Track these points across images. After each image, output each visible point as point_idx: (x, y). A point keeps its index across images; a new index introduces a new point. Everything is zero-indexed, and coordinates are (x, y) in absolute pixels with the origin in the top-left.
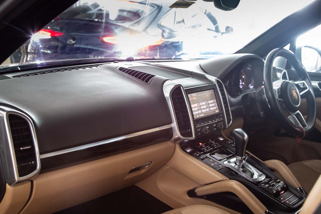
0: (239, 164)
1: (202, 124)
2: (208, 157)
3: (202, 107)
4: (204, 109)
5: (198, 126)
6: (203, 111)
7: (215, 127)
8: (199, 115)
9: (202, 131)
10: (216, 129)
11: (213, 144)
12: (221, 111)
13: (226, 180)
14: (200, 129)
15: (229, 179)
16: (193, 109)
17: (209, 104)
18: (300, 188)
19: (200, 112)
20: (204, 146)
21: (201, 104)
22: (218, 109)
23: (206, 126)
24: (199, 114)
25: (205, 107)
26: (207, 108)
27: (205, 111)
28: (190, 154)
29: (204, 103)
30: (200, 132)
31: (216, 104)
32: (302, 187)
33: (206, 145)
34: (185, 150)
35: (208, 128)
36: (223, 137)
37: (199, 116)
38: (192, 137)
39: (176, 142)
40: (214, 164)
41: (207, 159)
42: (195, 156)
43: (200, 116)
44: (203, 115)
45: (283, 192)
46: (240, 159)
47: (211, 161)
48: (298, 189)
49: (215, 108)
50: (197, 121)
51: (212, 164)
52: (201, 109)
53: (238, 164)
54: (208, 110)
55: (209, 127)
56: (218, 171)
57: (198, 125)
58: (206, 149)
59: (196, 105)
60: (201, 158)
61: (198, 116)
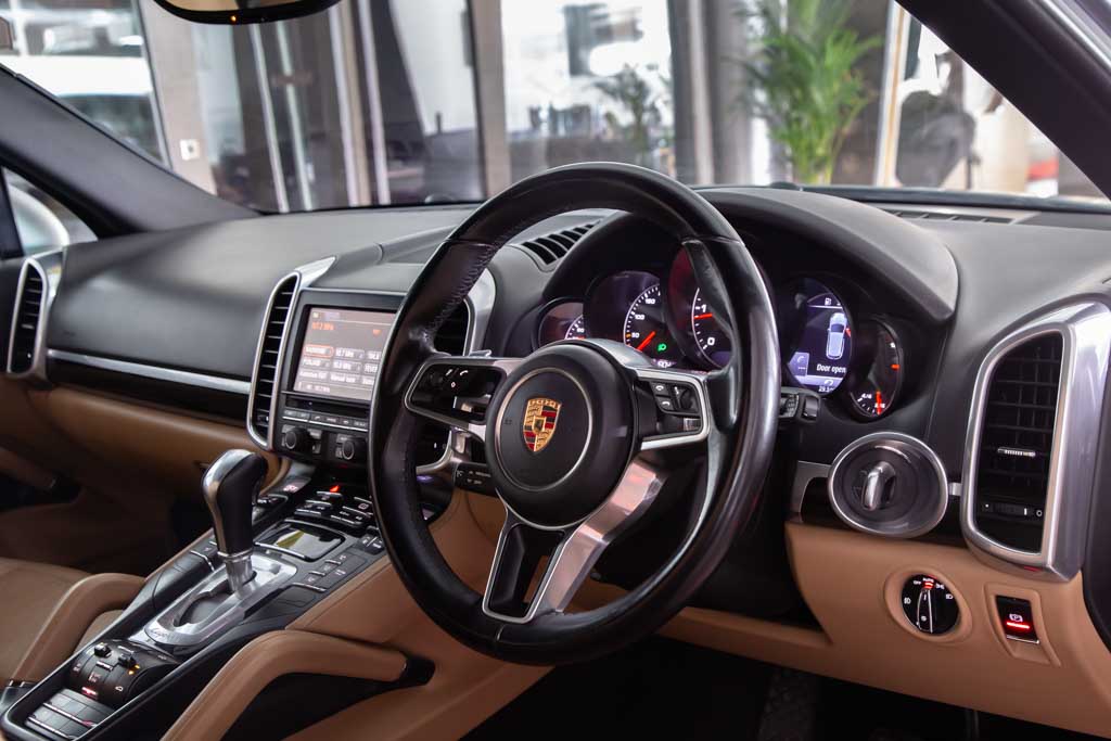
1: (304, 415)
3: (336, 364)
4: (341, 371)
5: (289, 415)
6: (334, 377)
8: (313, 386)
16: (304, 361)
17: (364, 361)
19: (323, 375)
21: (338, 352)
24: (315, 382)
25: (347, 366)
26: (353, 371)
27: (342, 379)
29: (350, 353)
43: (317, 388)
44: (327, 390)
54: (352, 380)
57: (290, 413)
59: (322, 350)
61: (308, 388)
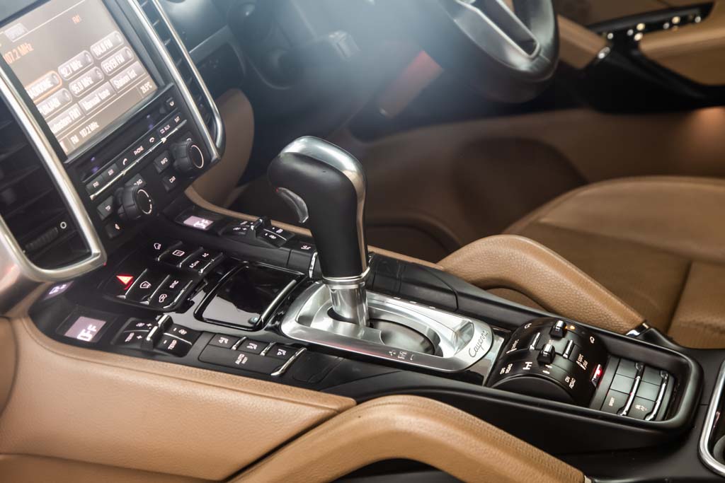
0: (355, 314)
1: (111, 172)
2: (202, 332)
4: (87, 92)
5: (97, 187)
7: (170, 170)
8: (77, 133)
9: (121, 210)
10: (173, 179)
11: (180, 259)
12: (162, 83)
13: (339, 412)
14: (110, 200)
15: (351, 401)
16: (43, 109)
17: (98, 62)
18: (639, 328)
20: (149, 285)
21: (64, 71)
22: (145, 73)
23: (130, 175)
24: (74, 127)
25: (86, 81)
26: (97, 83)
27: (97, 100)
28: (103, 344)
29: (75, 64)
30: (113, 216)
31: (131, 54)
32: (645, 322)
33: (154, 278)
34: (69, 334)
35: (141, 187)
36: (200, 213)
37: (80, 137)
38: (89, 254)
39: (12, 313)
40: (248, 353)
41: (201, 342)
42: (137, 346)
43: (84, 133)
44: (94, 126)
45: (598, 372)
46: (354, 287)
47: (222, 347)
48: (635, 333)
49: (133, 74)
50: (79, 169)
51: (241, 359)
52: (76, 100)
53: (347, 315)
54: (105, 93)
55: (144, 178)
56: (281, 380)
57: (96, 184)
58: (163, 297)
59: (46, 82)
60: (171, 347)
61: (75, 140)
